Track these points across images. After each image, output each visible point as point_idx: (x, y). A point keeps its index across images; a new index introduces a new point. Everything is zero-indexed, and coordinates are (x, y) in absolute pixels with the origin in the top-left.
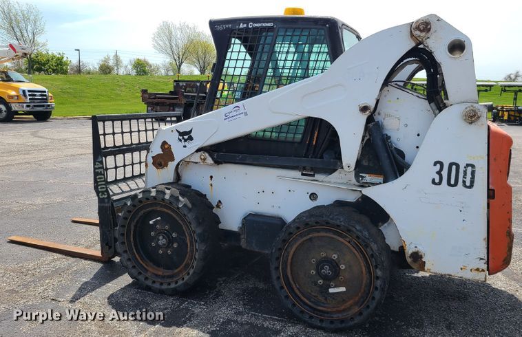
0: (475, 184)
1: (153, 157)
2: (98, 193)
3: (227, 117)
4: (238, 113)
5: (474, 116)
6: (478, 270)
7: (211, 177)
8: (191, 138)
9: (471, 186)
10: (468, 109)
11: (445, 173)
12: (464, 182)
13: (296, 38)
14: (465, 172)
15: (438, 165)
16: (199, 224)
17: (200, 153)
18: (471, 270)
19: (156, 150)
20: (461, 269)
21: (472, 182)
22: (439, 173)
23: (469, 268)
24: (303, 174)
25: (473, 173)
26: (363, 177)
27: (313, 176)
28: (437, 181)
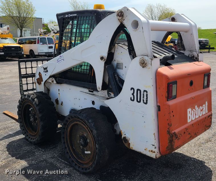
0: (148, 102)
1: (37, 79)
2: (21, 94)
3: (58, 61)
4: (61, 59)
5: (144, 63)
6: (152, 151)
7: (59, 90)
8: (47, 71)
9: (146, 103)
10: (141, 59)
11: (135, 94)
12: (143, 100)
13: (87, 21)
14: (143, 94)
15: (132, 90)
16: (40, 112)
17: (51, 78)
18: (149, 151)
19: (37, 76)
20: (145, 150)
21: (147, 101)
22: (133, 94)
23: (148, 150)
24: (89, 91)
25: (147, 95)
26: (110, 94)
27: (92, 92)
28: (132, 99)
